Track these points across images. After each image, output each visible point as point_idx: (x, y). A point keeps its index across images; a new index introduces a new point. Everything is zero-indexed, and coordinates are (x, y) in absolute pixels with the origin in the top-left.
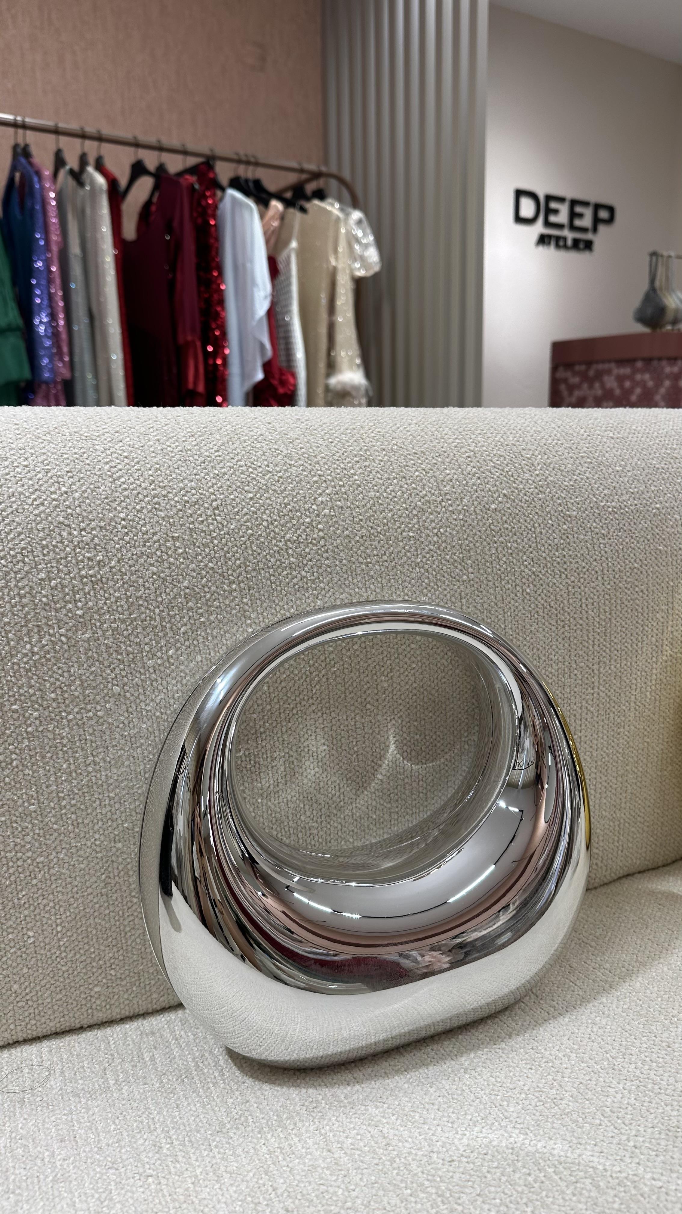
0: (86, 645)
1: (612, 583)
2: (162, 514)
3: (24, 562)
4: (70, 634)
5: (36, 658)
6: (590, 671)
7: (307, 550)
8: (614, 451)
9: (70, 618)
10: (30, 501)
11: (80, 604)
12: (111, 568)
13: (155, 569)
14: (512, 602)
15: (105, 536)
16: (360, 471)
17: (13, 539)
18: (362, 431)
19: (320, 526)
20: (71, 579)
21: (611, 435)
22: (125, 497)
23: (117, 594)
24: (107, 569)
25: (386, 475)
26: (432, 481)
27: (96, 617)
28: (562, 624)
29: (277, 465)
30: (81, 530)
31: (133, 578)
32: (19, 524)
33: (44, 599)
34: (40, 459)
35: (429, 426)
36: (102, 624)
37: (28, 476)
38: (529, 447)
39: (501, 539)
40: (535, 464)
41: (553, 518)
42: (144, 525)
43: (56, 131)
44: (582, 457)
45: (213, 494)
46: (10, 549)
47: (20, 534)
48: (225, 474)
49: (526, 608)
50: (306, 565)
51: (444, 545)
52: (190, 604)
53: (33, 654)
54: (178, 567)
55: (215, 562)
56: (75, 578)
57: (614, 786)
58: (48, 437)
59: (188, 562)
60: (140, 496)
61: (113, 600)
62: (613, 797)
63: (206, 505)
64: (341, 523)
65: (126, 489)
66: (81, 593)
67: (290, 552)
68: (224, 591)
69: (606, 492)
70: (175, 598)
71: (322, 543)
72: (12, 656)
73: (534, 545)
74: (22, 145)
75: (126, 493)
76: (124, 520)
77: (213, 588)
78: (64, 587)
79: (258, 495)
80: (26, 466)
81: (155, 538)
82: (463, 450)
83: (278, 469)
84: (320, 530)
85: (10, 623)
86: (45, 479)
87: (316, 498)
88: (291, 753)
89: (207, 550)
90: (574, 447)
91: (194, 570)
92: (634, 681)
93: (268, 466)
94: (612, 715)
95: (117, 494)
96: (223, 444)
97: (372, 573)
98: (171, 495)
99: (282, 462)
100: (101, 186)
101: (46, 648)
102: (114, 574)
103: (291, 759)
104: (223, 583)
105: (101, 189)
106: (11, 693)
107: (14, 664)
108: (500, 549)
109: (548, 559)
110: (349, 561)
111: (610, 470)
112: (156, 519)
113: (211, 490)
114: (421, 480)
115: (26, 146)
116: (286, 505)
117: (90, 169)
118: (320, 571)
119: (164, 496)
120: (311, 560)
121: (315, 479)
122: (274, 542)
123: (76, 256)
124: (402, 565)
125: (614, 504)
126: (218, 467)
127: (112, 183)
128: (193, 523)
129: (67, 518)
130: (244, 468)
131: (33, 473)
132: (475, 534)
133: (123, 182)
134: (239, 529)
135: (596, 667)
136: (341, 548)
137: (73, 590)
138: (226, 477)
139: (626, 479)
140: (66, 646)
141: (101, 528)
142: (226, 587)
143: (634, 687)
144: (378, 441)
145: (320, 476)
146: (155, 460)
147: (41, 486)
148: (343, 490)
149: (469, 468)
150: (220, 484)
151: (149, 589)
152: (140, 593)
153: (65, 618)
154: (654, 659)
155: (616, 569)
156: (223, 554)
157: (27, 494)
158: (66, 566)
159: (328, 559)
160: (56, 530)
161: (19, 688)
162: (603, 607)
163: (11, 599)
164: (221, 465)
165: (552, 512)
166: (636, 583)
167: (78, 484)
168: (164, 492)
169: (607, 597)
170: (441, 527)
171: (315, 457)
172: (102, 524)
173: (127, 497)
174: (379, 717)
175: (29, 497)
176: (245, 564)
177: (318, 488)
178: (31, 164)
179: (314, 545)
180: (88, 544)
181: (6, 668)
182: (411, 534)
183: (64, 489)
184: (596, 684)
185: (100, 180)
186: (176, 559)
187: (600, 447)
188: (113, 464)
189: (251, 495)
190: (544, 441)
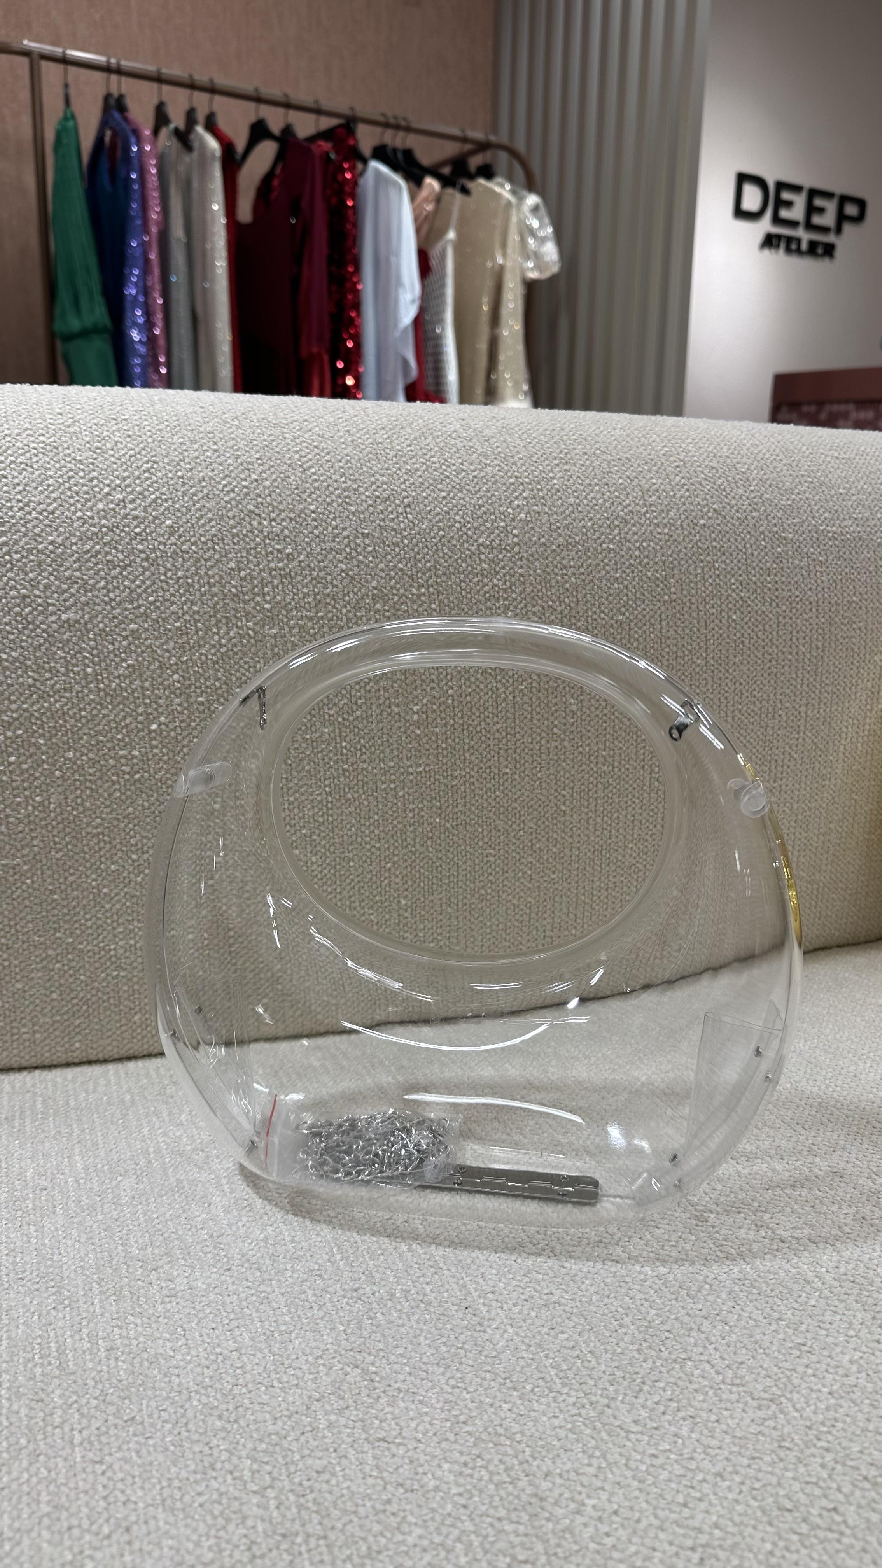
0: (273, 641)
1: (827, 617)
2: (353, 509)
3: (214, 549)
4: (257, 628)
5: (224, 650)
6: (796, 713)
7: (500, 556)
8: (838, 471)
9: (259, 612)
10: (220, 487)
11: (268, 598)
12: (300, 562)
13: (344, 567)
14: (716, 629)
15: (294, 528)
16: (560, 475)
17: (203, 525)
18: (562, 433)
19: (515, 532)
20: (261, 570)
21: (836, 454)
22: (315, 488)
23: (305, 590)
24: (296, 563)
25: (587, 481)
26: (636, 490)
27: (284, 612)
28: (769, 657)
29: (471, 464)
30: (271, 520)
31: (322, 574)
32: (210, 510)
33: (234, 590)
34: (230, 444)
35: (636, 432)
36: (289, 621)
37: (218, 460)
38: (744, 460)
39: (709, 558)
40: (751, 479)
41: (767, 539)
42: (334, 519)
43: (159, 79)
44: (803, 476)
45: (405, 490)
46: (201, 535)
47: (211, 520)
48: (417, 470)
49: (732, 636)
50: (498, 573)
51: (646, 560)
52: (378, 606)
53: (221, 646)
54: (367, 566)
55: (404, 562)
56: (264, 570)
57: (815, 845)
58: (236, 422)
59: (377, 561)
60: (331, 489)
61: (301, 595)
62: (813, 856)
63: (397, 502)
64: (537, 529)
65: (316, 481)
66: (270, 586)
67: (483, 557)
68: (413, 594)
69: (826, 515)
70: (362, 598)
71: (516, 549)
72: (200, 646)
73: (744, 567)
74: (116, 94)
75: (316, 484)
76: (313, 512)
77: (402, 591)
78: (253, 578)
79: (452, 495)
80: (216, 451)
81: (345, 533)
82: (672, 459)
83: (472, 468)
84: (515, 536)
85: (198, 612)
86: (235, 465)
87: (512, 501)
88: (472, 773)
89: (397, 550)
90: (794, 464)
91: (383, 570)
92: (845, 730)
93: (462, 464)
94: (817, 764)
95: (308, 485)
96: (415, 439)
97: (567, 586)
98: (361, 489)
99: (477, 461)
100: (214, 150)
101: (234, 641)
102: (303, 569)
103: (472, 780)
104: (411, 586)
105: (213, 155)
106: (198, 684)
107: (201, 654)
108: (706, 569)
109: (759, 584)
110: (544, 571)
111: (833, 492)
112: (346, 513)
113: (403, 486)
114: (625, 488)
115: (121, 98)
116: (480, 506)
117: (200, 129)
118: (513, 580)
119: (355, 490)
120: (503, 568)
121: (512, 480)
122: (466, 545)
123: (179, 240)
124: (600, 579)
125: (834, 529)
126: (410, 462)
127: (227, 147)
128: (384, 520)
129: (257, 507)
130: (438, 465)
131: (223, 458)
132: (680, 551)
133: (240, 145)
134: (431, 530)
135: (803, 709)
136: (536, 556)
137: (262, 583)
138: (419, 473)
139: (850, 503)
140: (252, 641)
141: (291, 519)
142: (414, 591)
143: (844, 736)
144: (579, 444)
145: (517, 477)
146: (346, 452)
147: (231, 471)
148: (541, 494)
149: (678, 479)
150: (412, 480)
151: (336, 586)
152: (328, 591)
153: (253, 611)
154: (869, 707)
155: (833, 602)
156: (413, 555)
157: (218, 480)
158: (255, 557)
159: (521, 567)
160: (247, 518)
161: (206, 680)
162: (815, 642)
163: (201, 587)
164: (414, 460)
165: (766, 532)
166: (854, 619)
167: (268, 472)
168: (355, 486)
169: (820, 631)
170: (644, 541)
171: (512, 457)
172: (292, 515)
173: (318, 489)
174: (566, 743)
175: (219, 483)
176: (435, 567)
177: (515, 491)
178: (126, 119)
179: (507, 551)
180: (278, 536)
181: (194, 658)
182: (611, 546)
183: (254, 476)
184: (802, 728)
185: (213, 144)
186: (365, 557)
187: (823, 467)
188: (303, 454)
189: (444, 494)
190: (761, 455)
